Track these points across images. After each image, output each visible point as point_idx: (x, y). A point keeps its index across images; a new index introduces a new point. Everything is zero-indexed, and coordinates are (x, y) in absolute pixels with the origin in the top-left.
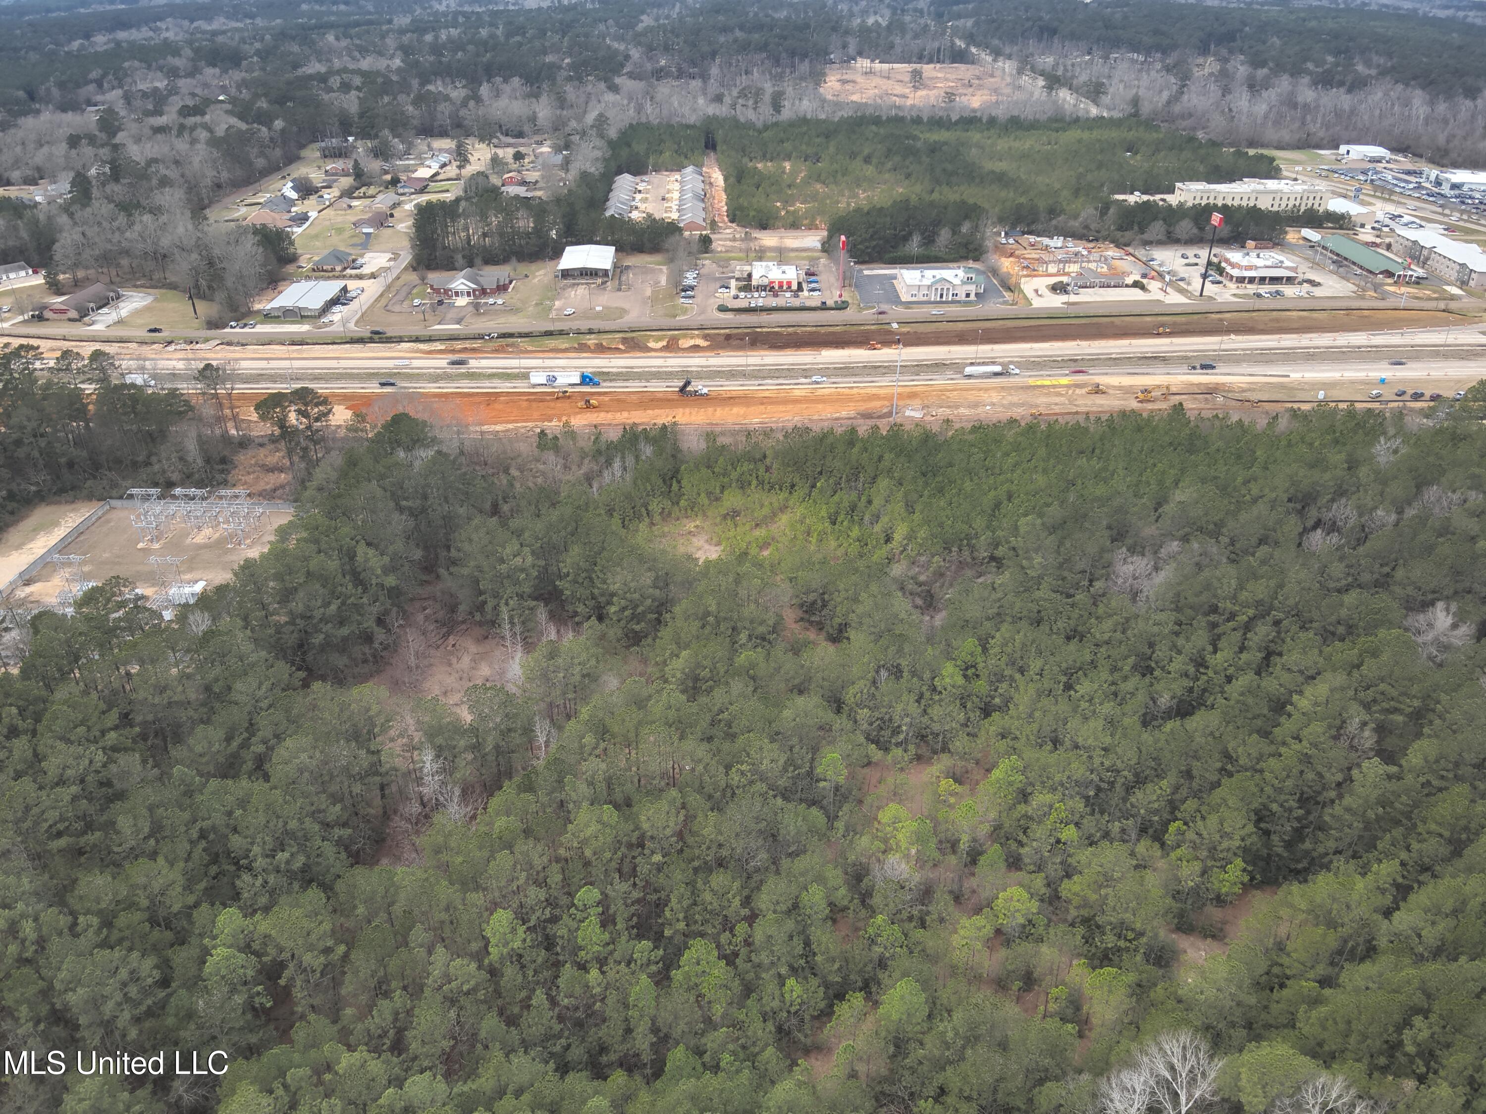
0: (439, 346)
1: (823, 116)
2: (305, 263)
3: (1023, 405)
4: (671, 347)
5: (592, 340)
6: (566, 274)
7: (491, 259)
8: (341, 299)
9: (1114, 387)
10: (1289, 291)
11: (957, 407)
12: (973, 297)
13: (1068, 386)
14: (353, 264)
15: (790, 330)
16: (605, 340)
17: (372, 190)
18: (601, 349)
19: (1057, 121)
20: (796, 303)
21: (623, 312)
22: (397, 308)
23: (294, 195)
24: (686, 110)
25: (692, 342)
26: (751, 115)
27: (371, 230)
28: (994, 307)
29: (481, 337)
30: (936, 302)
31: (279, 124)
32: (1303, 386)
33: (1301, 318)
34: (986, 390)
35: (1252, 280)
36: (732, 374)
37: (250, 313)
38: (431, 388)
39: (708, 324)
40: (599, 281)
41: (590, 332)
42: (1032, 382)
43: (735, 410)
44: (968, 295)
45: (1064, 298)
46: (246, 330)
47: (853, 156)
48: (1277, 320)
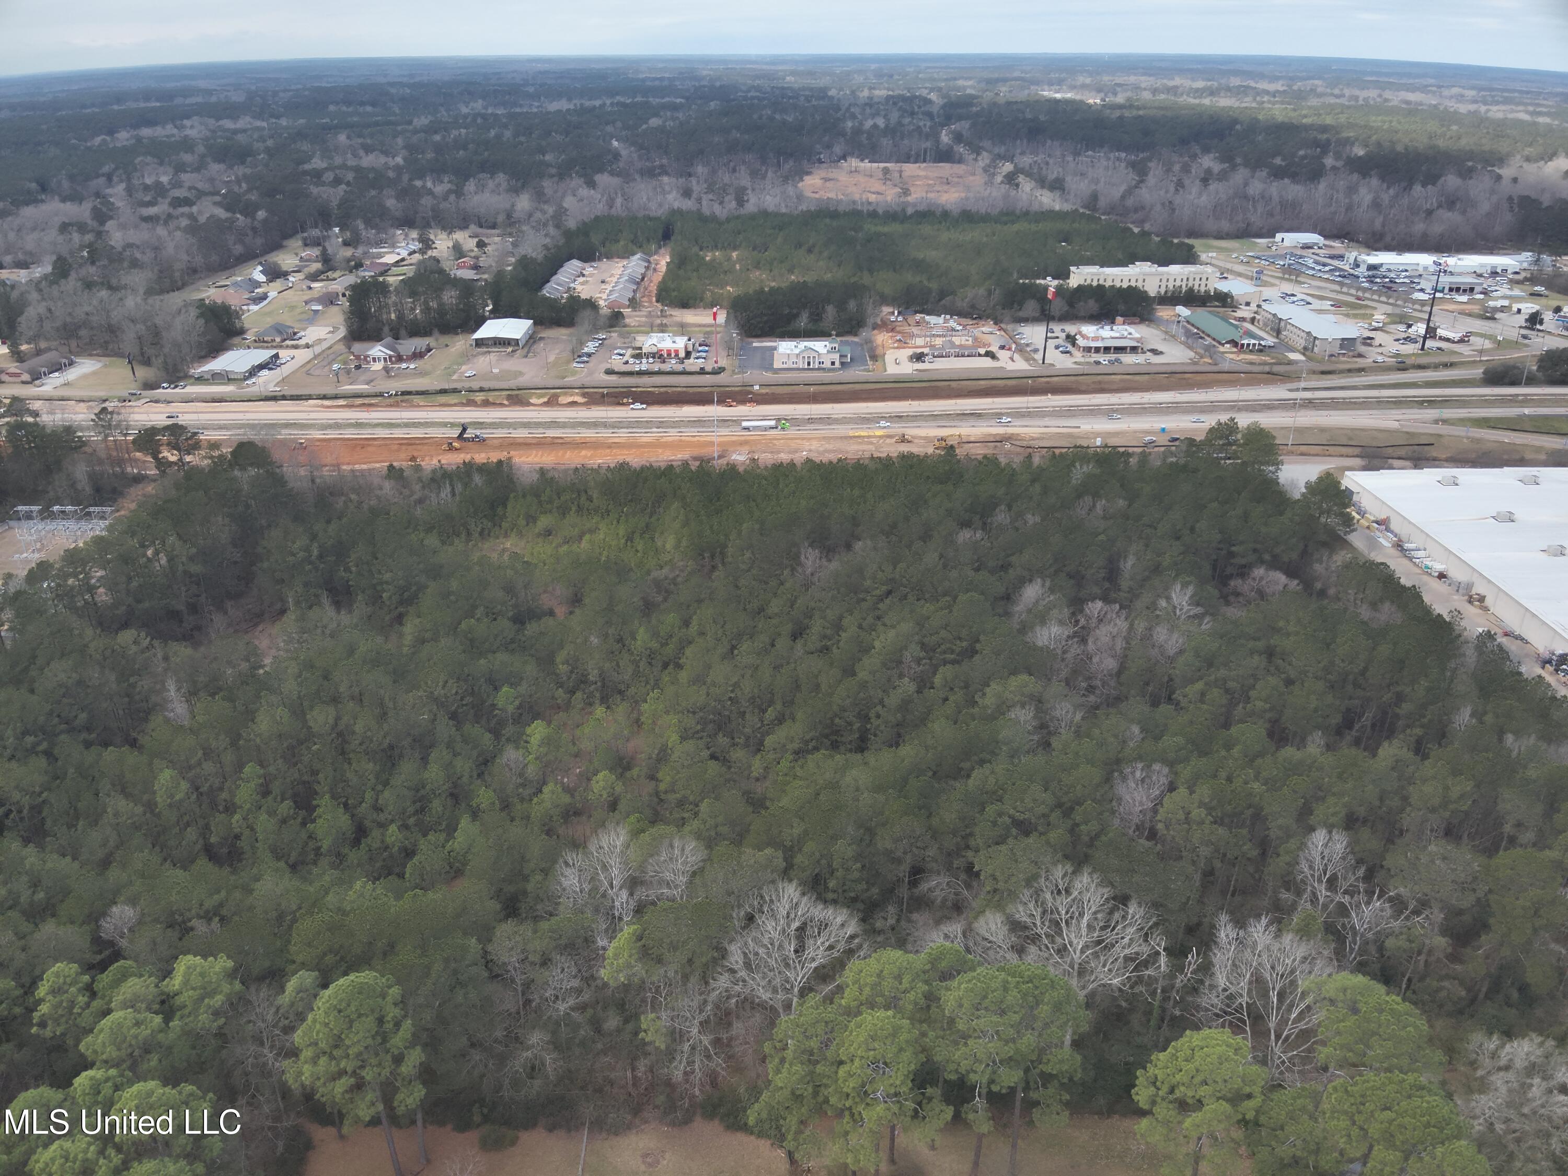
0: (342, 402)
1: (784, 210)
2: (250, 336)
3: (834, 451)
4: (552, 402)
5: (479, 397)
6: (480, 343)
7: (416, 331)
8: (270, 364)
9: (921, 438)
10: (1129, 359)
11: (779, 452)
12: (837, 364)
13: (881, 437)
14: (293, 336)
15: (662, 390)
16: (491, 397)
17: (337, 274)
18: (486, 404)
19: (1007, 214)
20: (680, 368)
21: (521, 374)
22: (317, 372)
23: (262, 278)
24: (653, 206)
25: (570, 399)
26: (717, 209)
27: (320, 308)
28: (856, 373)
29: (381, 395)
30: (804, 369)
31: (261, 214)
32: (1087, 436)
33: (1122, 381)
34: (809, 439)
35: (1097, 350)
36: (595, 425)
37: (186, 377)
38: (317, 435)
39: (587, 384)
40: (510, 349)
41: (482, 390)
42: (851, 433)
43: (584, 453)
44: (833, 363)
45: (920, 366)
46: (177, 390)
47: (799, 245)
48: (1100, 382)
